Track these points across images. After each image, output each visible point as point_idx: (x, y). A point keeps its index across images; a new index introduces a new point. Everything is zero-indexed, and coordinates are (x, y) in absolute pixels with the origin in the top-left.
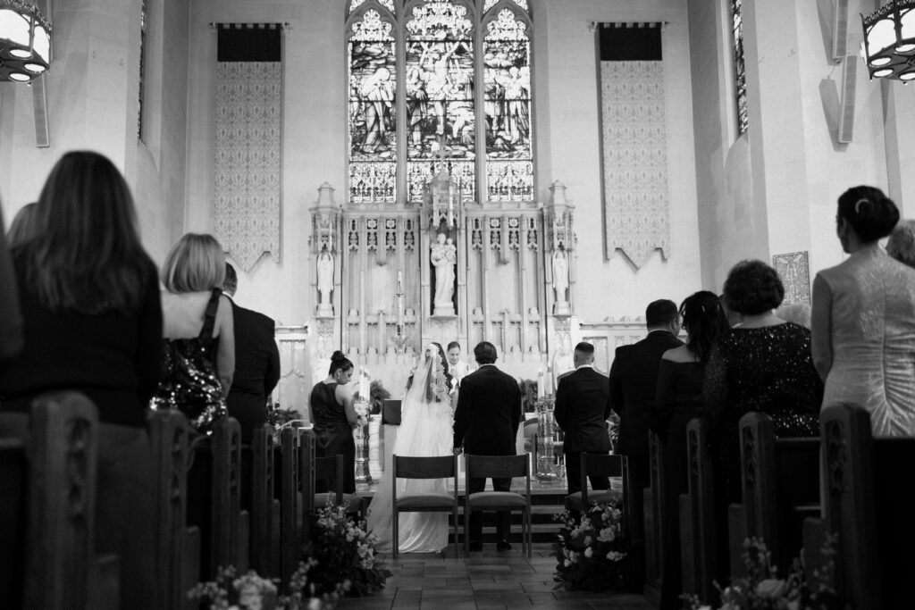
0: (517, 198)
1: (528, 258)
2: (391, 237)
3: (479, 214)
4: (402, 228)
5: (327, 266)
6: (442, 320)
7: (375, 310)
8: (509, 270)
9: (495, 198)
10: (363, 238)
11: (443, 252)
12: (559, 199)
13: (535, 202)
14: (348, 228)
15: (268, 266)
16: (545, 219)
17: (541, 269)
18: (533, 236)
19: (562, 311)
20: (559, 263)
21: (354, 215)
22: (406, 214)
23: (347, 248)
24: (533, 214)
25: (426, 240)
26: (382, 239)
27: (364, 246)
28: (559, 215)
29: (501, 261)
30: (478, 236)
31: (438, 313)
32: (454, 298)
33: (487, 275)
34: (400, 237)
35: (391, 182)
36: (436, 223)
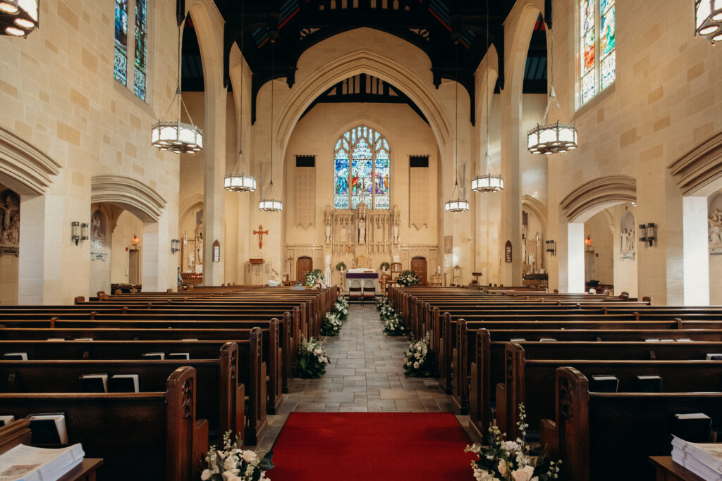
0: (384, 208)
1: (387, 227)
2: (347, 220)
3: (373, 214)
4: (350, 217)
5: (328, 229)
6: (361, 245)
7: (342, 241)
8: (381, 230)
9: (378, 208)
10: (339, 220)
11: (362, 225)
12: (396, 210)
13: (390, 209)
14: (335, 217)
15: (311, 229)
16: (392, 216)
17: (390, 229)
18: (388, 220)
19: (396, 243)
20: (395, 229)
21: (336, 213)
22: (351, 214)
23: (334, 223)
24: (389, 214)
25: (357, 221)
26: (344, 220)
27: (339, 222)
28: (396, 214)
29: (379, 227)
30: (372, 220)
31: (360, 242)
32: (365, 238)
33: (375, 232)
34: (350, 220)
35: (348, 203)
36: (360, 217)
